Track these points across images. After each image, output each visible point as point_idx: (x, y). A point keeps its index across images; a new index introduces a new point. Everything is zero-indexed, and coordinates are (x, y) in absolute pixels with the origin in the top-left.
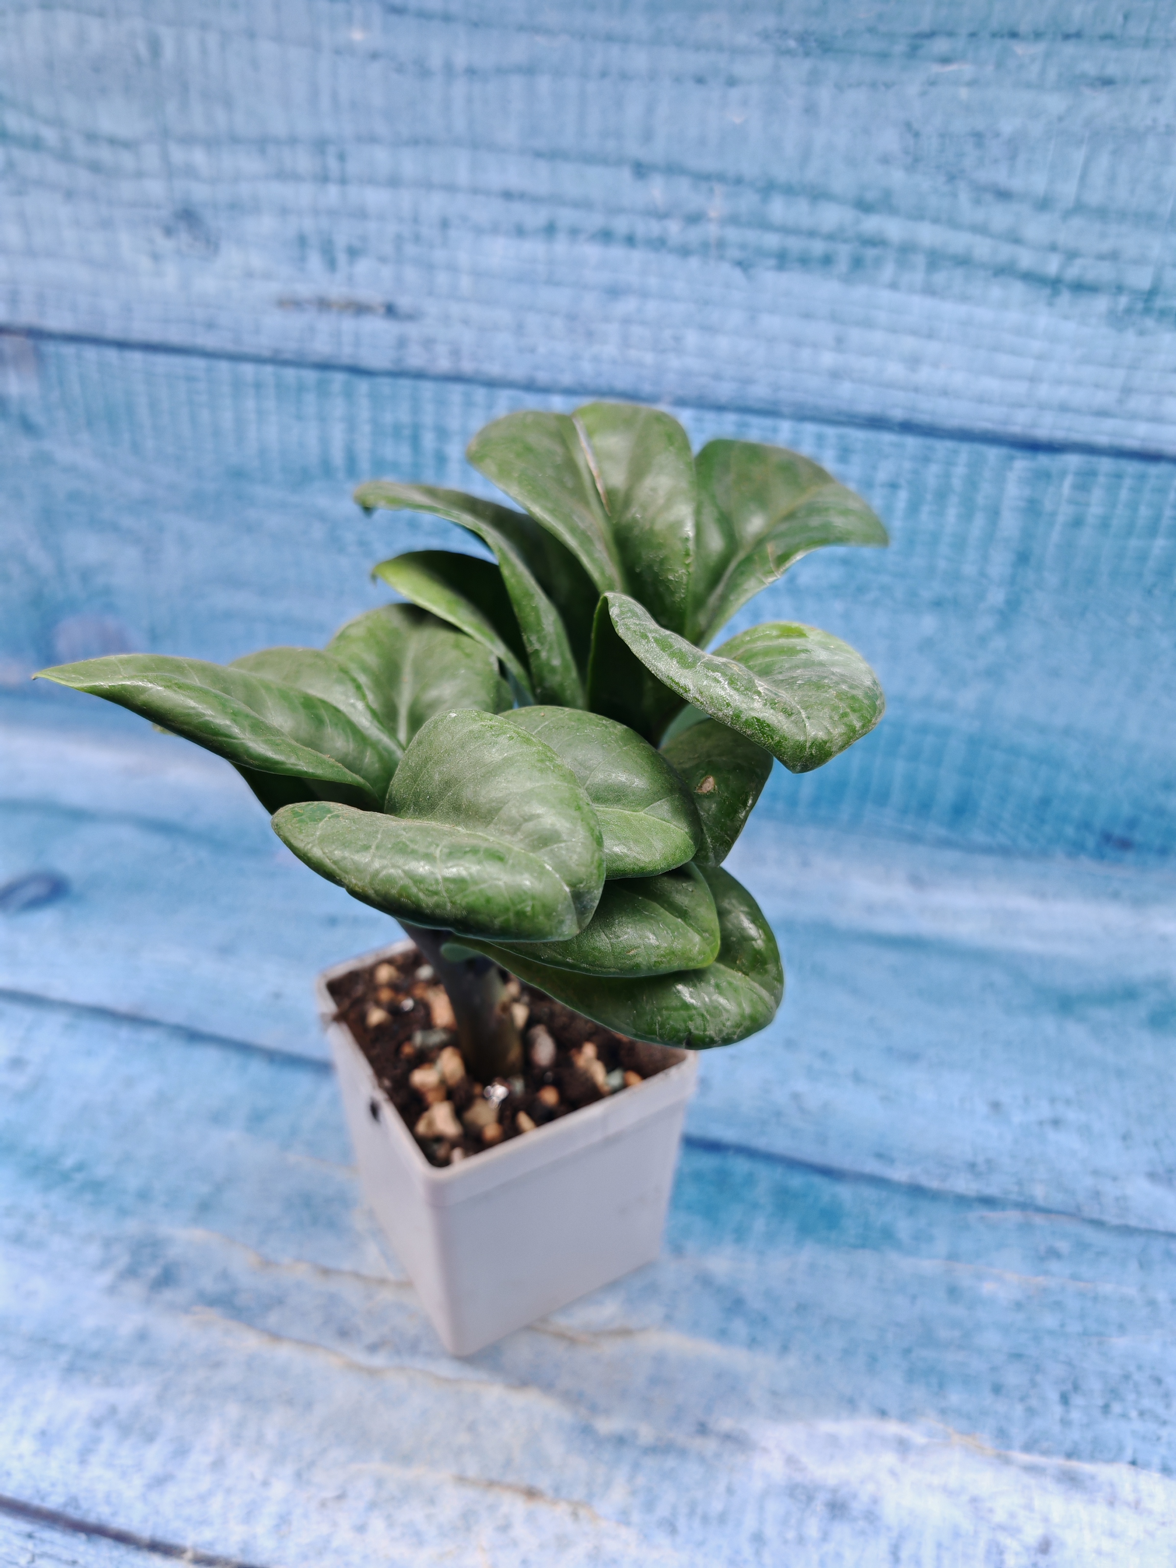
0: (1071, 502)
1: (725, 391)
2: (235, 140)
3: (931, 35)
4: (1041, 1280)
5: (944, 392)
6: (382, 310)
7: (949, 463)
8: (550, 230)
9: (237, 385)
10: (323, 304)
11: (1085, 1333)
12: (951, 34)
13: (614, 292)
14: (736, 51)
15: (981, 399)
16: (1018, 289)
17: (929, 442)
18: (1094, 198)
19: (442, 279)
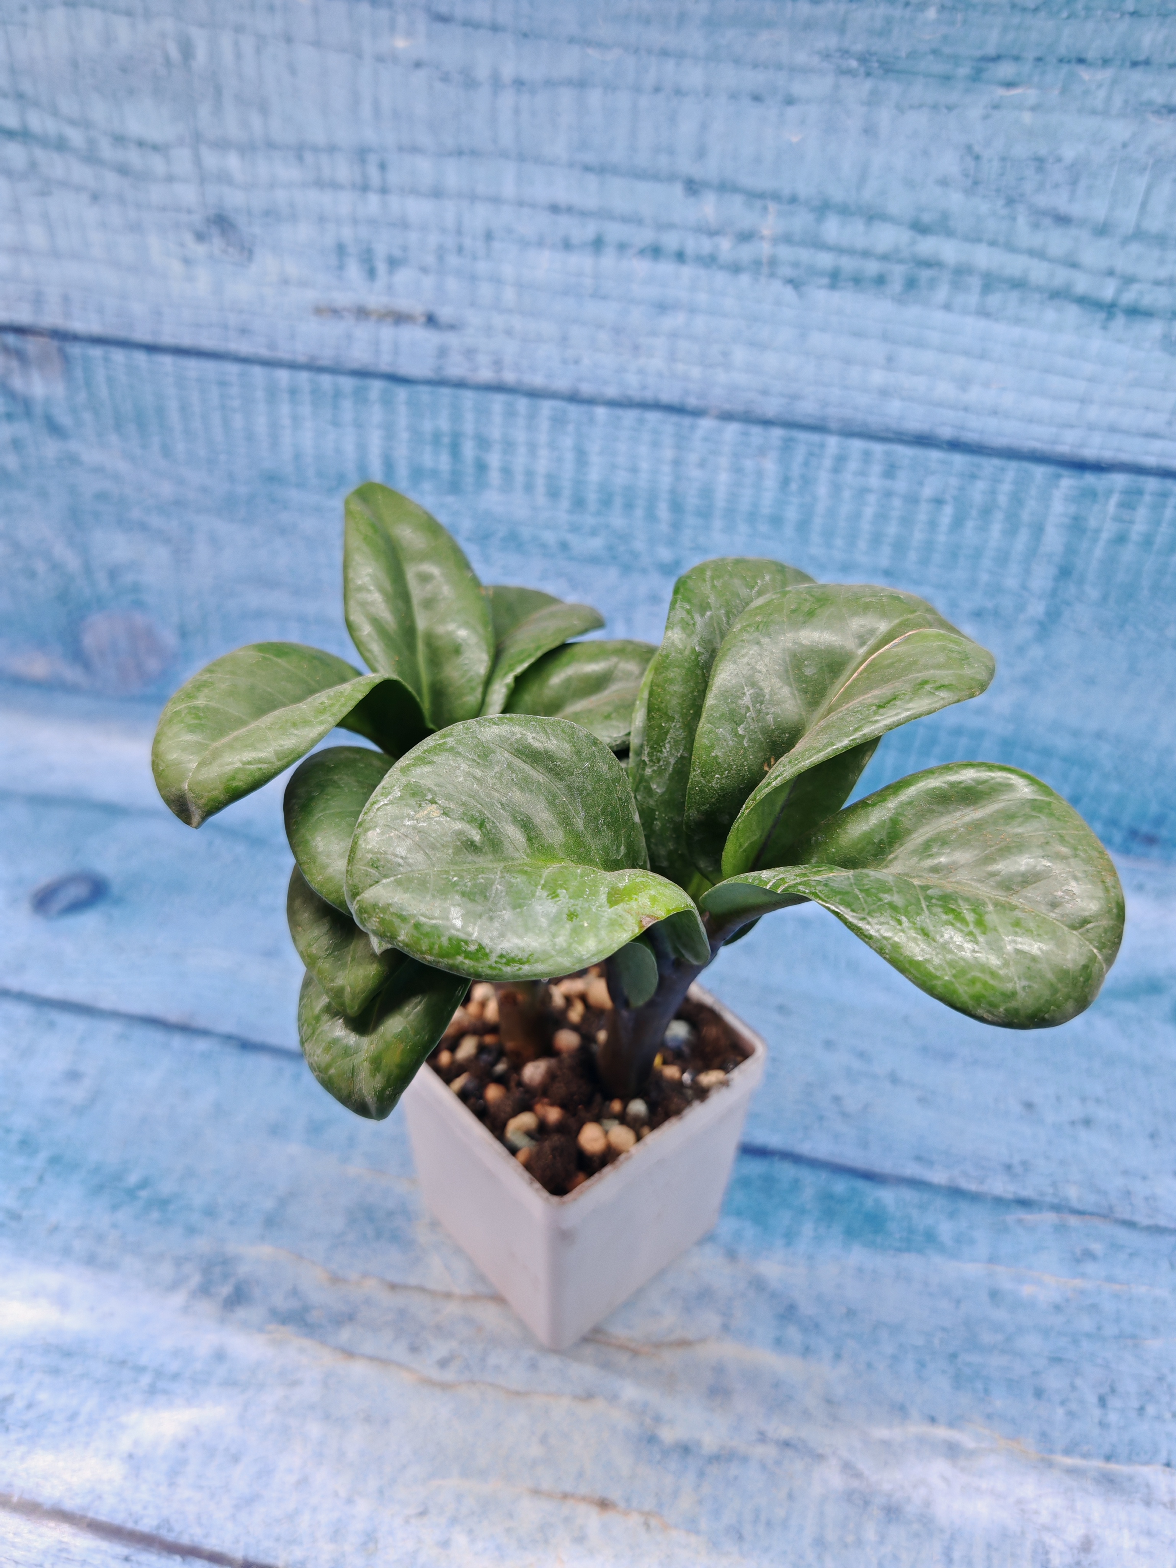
0: (1117, 519)
1: (771, 407)
2: (271, 145)
3: (997, 58)
4: (1078, 1283)
5: (994, 412)
6: (422, 320)
7: (996, 480)
8: (598, 244)
9: (272, 393)
10: (362, 313)
11: (1120, 1337)
12: (1017, 59)
13: (662, 307)
14: (794, 70)
15: (1030, 420)
16: (1073, 312)
17: (977, 459)
18: (1154, 225)
19: (486, 291)
